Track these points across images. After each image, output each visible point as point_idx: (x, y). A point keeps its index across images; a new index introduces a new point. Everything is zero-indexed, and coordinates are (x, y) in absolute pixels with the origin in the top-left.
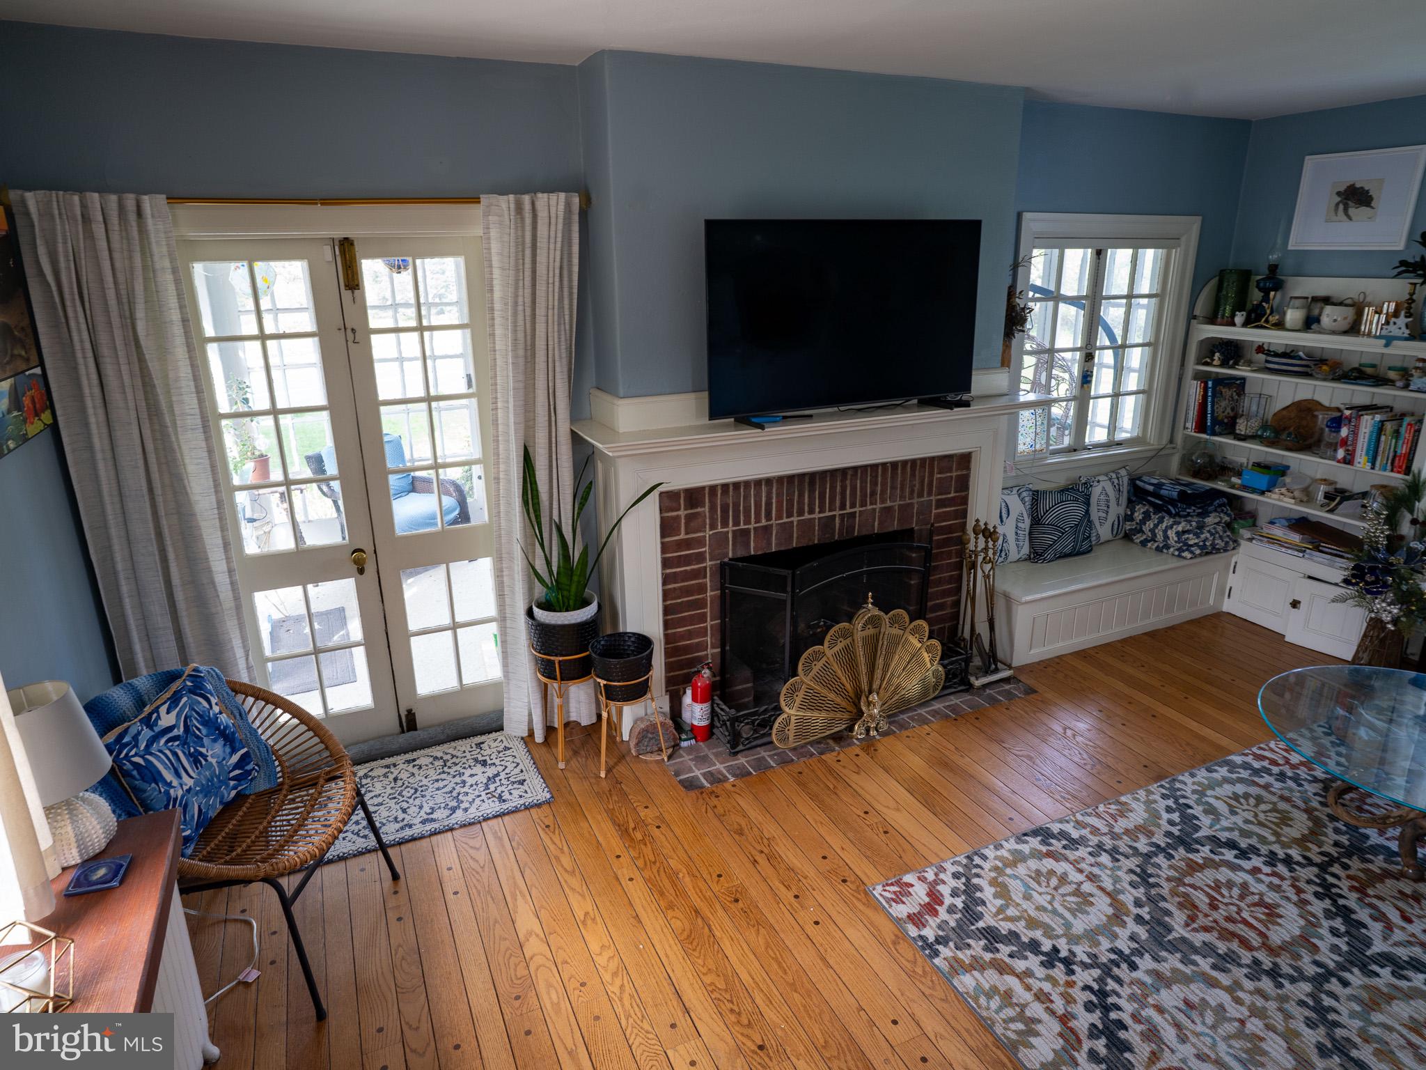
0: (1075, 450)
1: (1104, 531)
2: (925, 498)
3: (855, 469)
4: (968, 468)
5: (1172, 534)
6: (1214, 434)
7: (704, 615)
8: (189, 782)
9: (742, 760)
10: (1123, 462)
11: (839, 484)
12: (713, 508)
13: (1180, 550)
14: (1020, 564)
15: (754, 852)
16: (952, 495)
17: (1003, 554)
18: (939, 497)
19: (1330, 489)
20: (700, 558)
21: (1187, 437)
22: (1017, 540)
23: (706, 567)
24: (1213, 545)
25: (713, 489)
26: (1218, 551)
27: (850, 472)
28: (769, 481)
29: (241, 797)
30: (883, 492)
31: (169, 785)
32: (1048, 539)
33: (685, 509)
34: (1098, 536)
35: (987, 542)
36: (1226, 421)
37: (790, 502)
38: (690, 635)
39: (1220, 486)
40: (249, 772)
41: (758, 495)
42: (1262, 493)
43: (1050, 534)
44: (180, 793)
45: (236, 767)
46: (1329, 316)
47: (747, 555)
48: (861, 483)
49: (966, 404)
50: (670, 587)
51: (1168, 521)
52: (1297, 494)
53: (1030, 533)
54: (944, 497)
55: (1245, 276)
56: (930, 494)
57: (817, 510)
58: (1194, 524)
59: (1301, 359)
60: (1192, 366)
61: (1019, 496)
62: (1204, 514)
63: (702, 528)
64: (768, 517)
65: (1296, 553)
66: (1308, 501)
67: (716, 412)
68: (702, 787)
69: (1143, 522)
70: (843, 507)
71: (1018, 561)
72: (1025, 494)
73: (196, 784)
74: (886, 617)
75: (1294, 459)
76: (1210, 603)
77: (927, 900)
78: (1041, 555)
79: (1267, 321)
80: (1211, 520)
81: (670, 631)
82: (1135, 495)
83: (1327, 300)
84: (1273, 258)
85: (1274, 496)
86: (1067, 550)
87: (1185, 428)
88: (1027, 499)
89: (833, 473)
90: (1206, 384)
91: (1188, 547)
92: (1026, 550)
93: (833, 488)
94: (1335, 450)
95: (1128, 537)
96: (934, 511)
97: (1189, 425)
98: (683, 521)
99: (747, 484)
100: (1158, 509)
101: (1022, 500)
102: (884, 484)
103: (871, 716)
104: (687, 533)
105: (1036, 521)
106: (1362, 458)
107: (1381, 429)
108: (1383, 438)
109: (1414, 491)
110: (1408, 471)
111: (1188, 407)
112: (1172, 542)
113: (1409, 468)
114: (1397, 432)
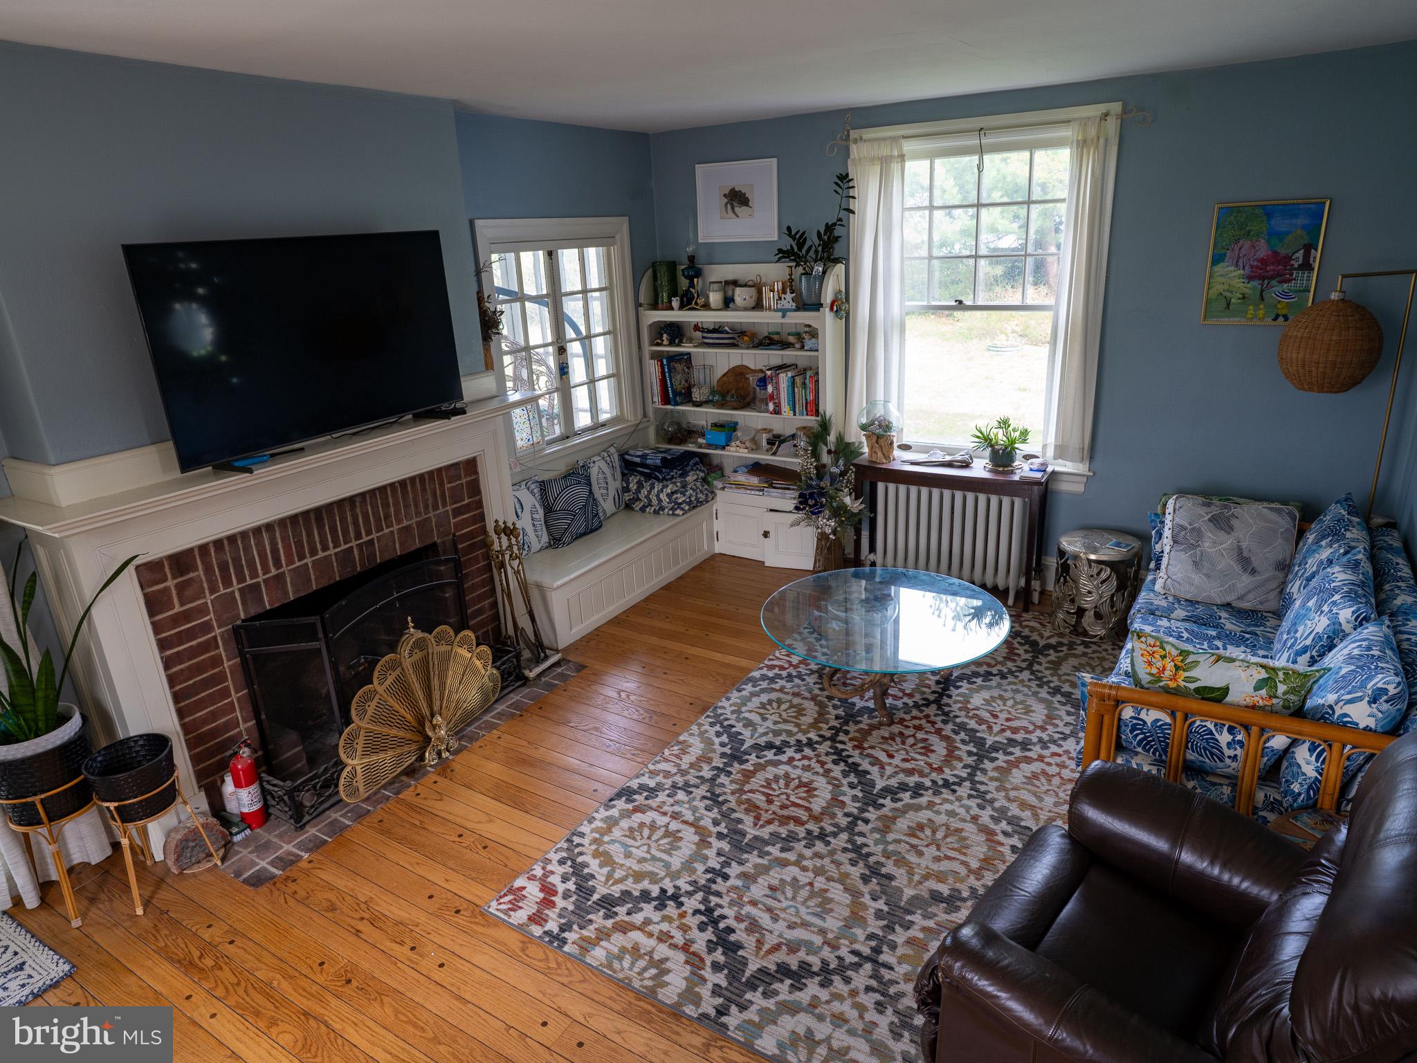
0: (568, 437)
1: (608, 506)
2: (441, 510)
3: (363, 495)
4: (476, 473)
5: (663, 496)
6: (677, 404)
7: (227, 689)
9: (312, 831)
10: (609, 441)
11: (348, 514)
12: (208, 570)
13: (673, 509)
14: (545, 552)
15: (353, 923)
16: (467, 501)
17: (526, 547)
18: (455, 506)
19: (769, 436)
20: (207, 627)
21: (656, 410)
22: (535, 531)
23: (215, 637)
24: (697, 499)
25: (203, 549)
26: (702, 504)
27: (358, 500)
28: (269, 527)
30: (397, 512)
32: (563, 523)
33: (174, 578)
34: (604, 512)
35: (509, 540)
36: (683, 391)
37: (299, 544)
38: (214, 716)
39: (691, 447)
41: (260, 544)
42: (723, 448)
43: (564, 519)
46: (741, 295)
47: (262, 611)
48: (372, 507)
49: (462, 412)
50: (174, 670)
51: (658, 486)
52: (748, 444)
53: (546, 522)
54: (458, 505)
55: (672, 266)
56: (444, 505)
57: (331, 545)
58: (679, 484)
59: (728, 333)
60: (648, 349)
61: (528, 489)
62: (684, 475)
63: (201, 594)
64: (278, 564)
65: (757, 493)
66: (757, 449)
67: (189, 460)
68: (273, 877)
69: (638, 491)
70: (358, 536)
71: (541, 550)
72: (533, 487)
74: (431, 637)
75: (743, 417)
76: (704, 550)
77: (541, 895)
78: (560, 540)
79: (696, 304)
80: (690, 478)
81: (187, 720)
82: (627, 468)
83: (735, 283)
84: (690, 250)
85: (732, 449)
86: (581, 530)
87: (653, 402)
88: (536, 491)
89: (340, 503)
90: (662, 362)
91: (679, 505)
92: (545, 538)
93: (343, 520)
94: (767, 404)
95: (628, 506)
96: (452, 521)
97: (656, 399)
98: (174, 592)
99: (244, 535)
100: (648, 477)
101: (532, 492)
102: (396, 505)
103: (439, 739)
104: (182, 605)
105: (548, 510)
106: (785, 408)
107: (793, 384)
108: (796, 390)
109: (825, 426)
110: (817, 413)
111: (651, 383)
112: (665, 504)
113: (817, 411)
114: (804, 383)
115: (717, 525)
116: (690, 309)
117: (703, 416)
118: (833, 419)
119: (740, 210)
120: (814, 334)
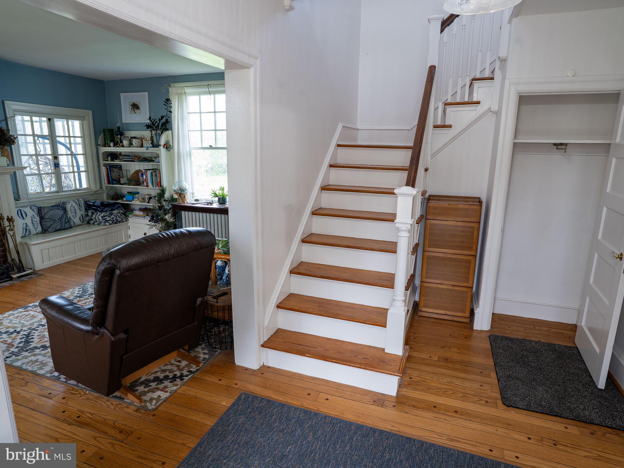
0: (58, 192)
1: (77, 221)
5: (100, 217)
6: (113, 184)
10: (82, 196)
13: (105, 223)
17: (28, 231)
19: (149, 196)
21: (107, 187)
22: (33, 225)
24: (117, 220)
26: (120, 222)
32: (49, 224)
34: (74, 223)
35: (10, 223)
36: (117, 179)
39: (120, 201)
42: (131, 201)
43: (49, 222)
46: (134, 141)
51: (99, 213)
52: (140, 200)
53: (41, 223)
55: (111, 131)
58: (108, 213)
59: (131, 156)
60: (102, 162)
61: (31, 208)
62: (113, 210)
65: (143, 218)
66: (144, 201)
69: (92, 216)
71: (38, 233)
72: (34, 208)
75: (140, 189)
78: (47, 231)
79: (119, 145)
80: (115, 212)
82: (88, 207)
83: (135, 138)
84: (118, 125)
85: (134, 201)
86: (59, 227)
87: (105, 183)
88: (35, 210)
90: (107, 167)
91: (107, 221)
92: (39, 229)
94: (144, 183)
95: (88, 223)
97: (106, 182)
100: (96, 210)
101: (33, 210)
105: (42, 218)
106: (150, 184)
107: (152, 175)
108: (153, 177)
109: (163, 191)
110: (161, 186)
111: (104, 176)
112: (101, 220)
113: (161, 185)
114: (156, 175)
115: (130, 232)
116: (118, 147)
117: (126, 189)
118: (167, 189)
119: (137, 111)
120: (158, 156)
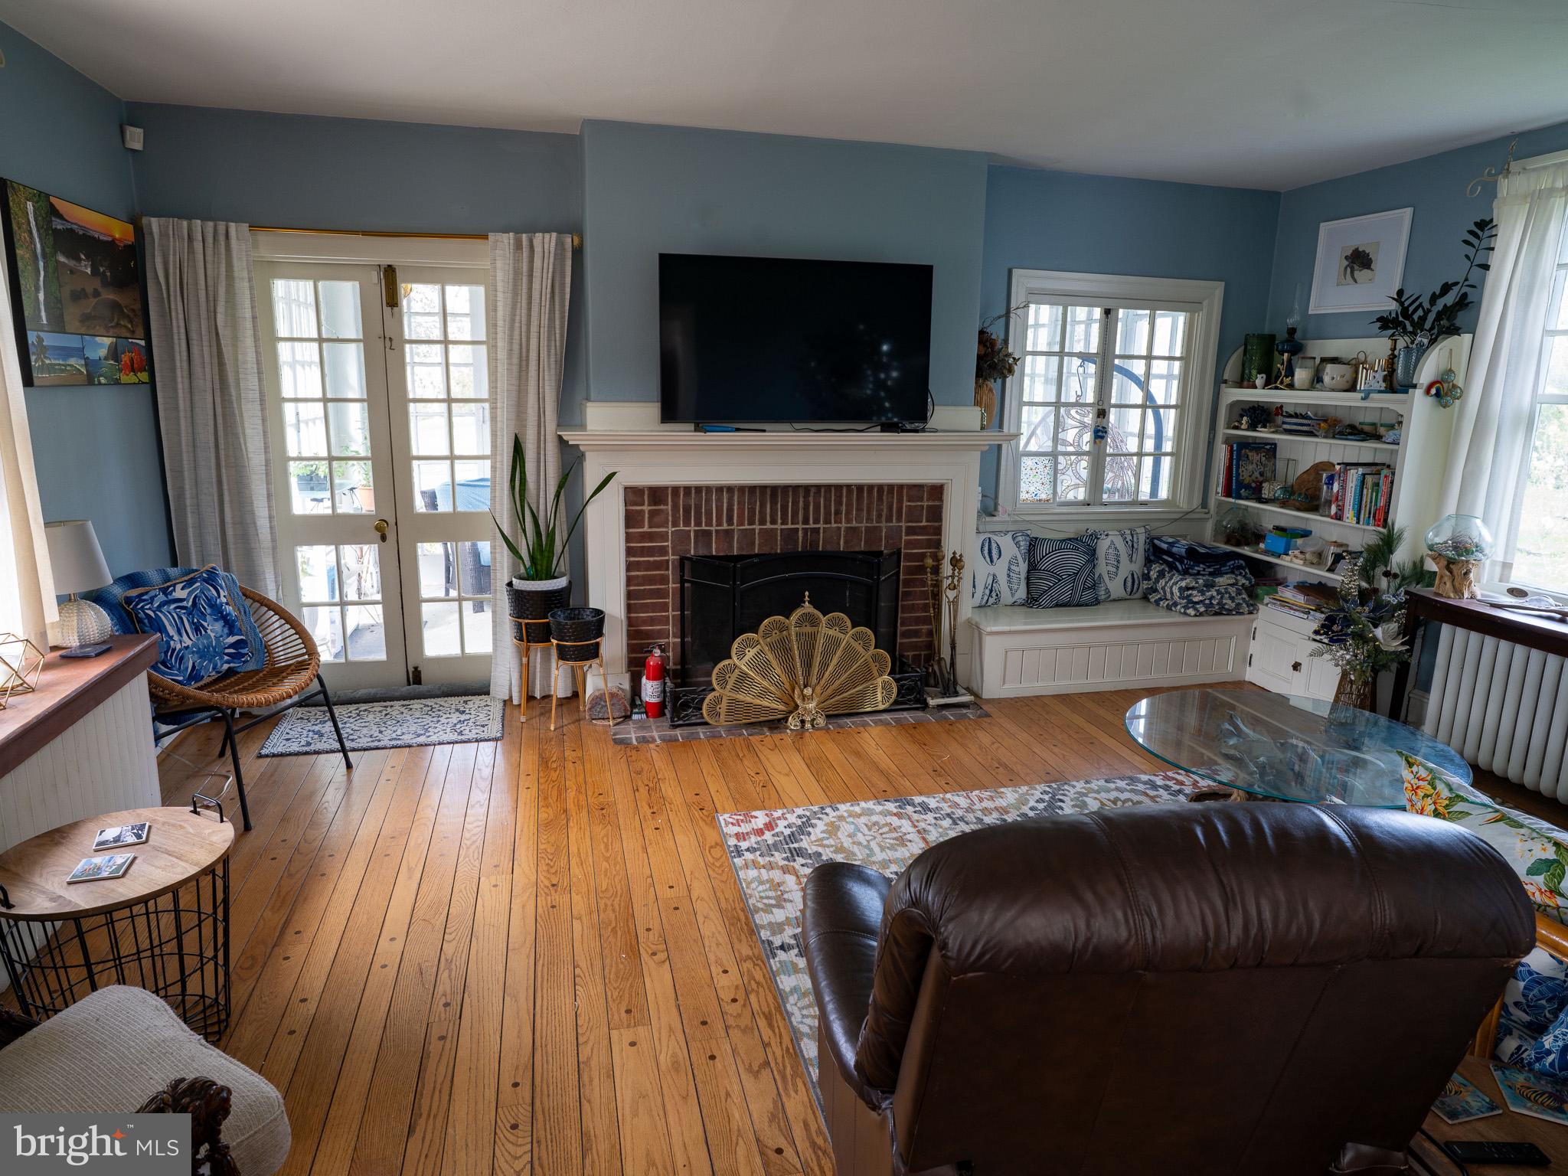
0: (1089, 505)
1: (1116, 587)
2: (894, 523)
3: (818, 487)
4: (941, 500)
5: (1175, 590)
6: (1239, 497)
7: (666, 604)
8: (189, 643)
9: (678, 732)
10: (1139, 521)
11: (801, 500)
12: (675, 507)
13: (1186, 607)
14: (1018, 609)
15: (640, 783)
16: (924, 524)
17: (994, 594)
18: (910, 524)
19: (1339, 550)
20: (663, 551)
21: (1220, 504)
22: (1009, 582)
23: (668, 561)
24: (1221, 605)
25: (676, 490)
26: (1229, 612)
27: (813, 490)
28: (730, 489)
29: (231, 672)
30: (848, 512)
31: (171, 638)
32: (1044, 585)
33: (649, 505)
34: (1107, 591)
35: (954, 570)
36: (1253, 485)
37: (752, 511)
38: (652, 621)
39: (1246, 551)
40: (244, 655)
41: (719, 500)
42: (1279, 556)
43: (1047, 580)
44: (178, 647)
45: (231, 646)
46: (1330, 372)
47: (708, 554)
48: (825, 501)
50: (633, 573)
51: (1176, 577)
52: (1308, 556)
53: (1028, 579)
54: (914, 524)
55: (1269, 340)
56: (899, 519)
57: (779, 521)
58: (1201, 581)
59: (1311, 419)
60: (1222, 431)
61: (1014, 539)
62: (1217, 573)
63: (665, 524)
64: (730, 521)
65: (1302, 615)
66: (1319, 564)
67: (670, 413)
68: (631, 744)
69: (1157, 581)
70: (806, 521)
71: (1013, 604)
72: (1020, 538)
73: (194, 645)
74: (824, 619)
75: (1314, 521)
76: (1229, 671)
77: (762, 826)
78: (1036, 601)
79: (1282, 382)
80: (1223, 581)
81: (633, 615)
82: (1154, 554)
83: (1334, 360)
84: (1291, 322)
85: (1288, 558)
86: (1065, 598)
87: (1217, 493)
88: (1022, 543)
89: (796, 488)
90: (1232, 447)
91: (1192, 603)
92: (1021, 593)
93: (795, 503)
94: (1330, 507)
95: (1145, 598)
96: (904, 538)
97: (1220, 490)
98: (647, 515)
99: (709, 489)
100: (1172, 567)
101: (1017, 544)
102: (849, 505)
103: (805, 709)
104: (650, 527)
105: (1032, 567)
106: (1349, 514)
107: (1363, 483)
108: (1365, 491)
109: (1388, 543)
110: (1385, 524)
111: (1219, 471)
112: (1176, 598)
113: (1386, 520)
114: (1377, 485)
115: (1254, 647)
116: (1277, 388)
117: (1273, 515)
118: (1405, 535)
119: (1362, 274)
120: (1397, 423)
